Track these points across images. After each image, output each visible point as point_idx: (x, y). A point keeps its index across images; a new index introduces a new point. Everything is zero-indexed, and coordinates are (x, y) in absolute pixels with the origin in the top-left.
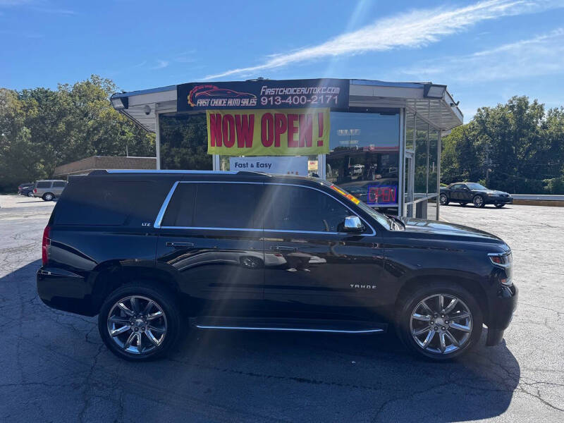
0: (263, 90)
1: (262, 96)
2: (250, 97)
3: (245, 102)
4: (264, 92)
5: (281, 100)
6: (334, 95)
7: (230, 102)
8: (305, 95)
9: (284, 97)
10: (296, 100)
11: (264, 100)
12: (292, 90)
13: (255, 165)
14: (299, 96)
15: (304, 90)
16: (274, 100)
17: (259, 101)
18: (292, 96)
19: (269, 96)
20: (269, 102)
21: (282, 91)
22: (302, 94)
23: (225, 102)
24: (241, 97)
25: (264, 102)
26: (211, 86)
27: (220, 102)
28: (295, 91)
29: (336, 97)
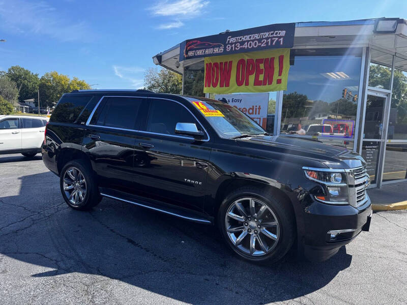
0: (228, 40)
1: (227, 44)
2: (219, 46)
3: (216, 50)
4: (229, 41)
5: (240, 46)
6: (280, 37)
7: (208, 51)
8: (257, 40)
9: (242, 43)
10: (250, 45)
11: (229, 47)
12: (247, 38)
13: (231, 101)
14: (253, 41)
15: (257, 36)
16: (235, 47)
17: (225, 49)
18: (248, 41)
19: (232, 44)
20: (232, 48)
21: (241, 39)
22: (255, 40)
23: (204, 52)
24: (214, 47)
25: (229, 49)
26: (196, 41)
27: (201, 52)
28: (250, 37)
29: (282, 39)
